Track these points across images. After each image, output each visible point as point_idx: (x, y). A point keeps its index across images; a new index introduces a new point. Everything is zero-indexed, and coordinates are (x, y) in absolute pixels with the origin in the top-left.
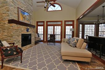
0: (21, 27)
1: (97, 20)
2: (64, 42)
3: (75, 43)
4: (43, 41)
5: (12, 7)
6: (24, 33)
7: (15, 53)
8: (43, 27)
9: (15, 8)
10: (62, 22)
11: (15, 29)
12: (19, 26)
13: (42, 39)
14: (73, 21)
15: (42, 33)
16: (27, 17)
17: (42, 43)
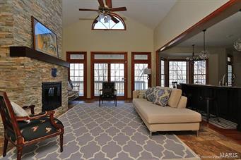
0: (41, 66)
1: (192, 54)
2: (138, 97)
3: (166, 97)
4: (84, 98)
5: (18, 16)
6: (48, 81)
7: (49, 130)
8: (83, 65)
9: (25, 17)
10: (125, 54)
11: (29, 72)
12: (37, 63)
13: (81, 93)
14: (149, 54)
15: (82, 79)
16: (52, 41)
17: (82, 102)
